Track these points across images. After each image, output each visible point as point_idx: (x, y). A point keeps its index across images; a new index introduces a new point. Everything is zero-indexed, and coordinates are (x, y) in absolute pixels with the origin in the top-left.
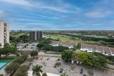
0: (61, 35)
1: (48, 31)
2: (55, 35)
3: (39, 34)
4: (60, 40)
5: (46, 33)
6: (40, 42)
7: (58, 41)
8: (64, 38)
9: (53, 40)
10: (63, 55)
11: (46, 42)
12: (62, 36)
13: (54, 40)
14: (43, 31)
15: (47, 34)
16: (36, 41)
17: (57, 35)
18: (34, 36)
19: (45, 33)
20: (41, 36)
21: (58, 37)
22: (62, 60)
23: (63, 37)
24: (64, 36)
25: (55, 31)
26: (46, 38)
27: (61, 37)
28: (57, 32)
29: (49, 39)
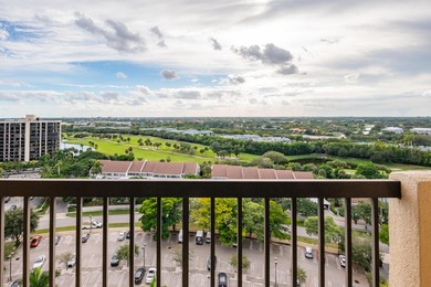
0: (138, 137)
1: (86, 119)
2: (115, 137)
3: (43, 136)
4: (136, 156)
5: (77, 131)
6: (49, 169)
7: (126, 159)
8: (152, 148)
9: (105, 158)
10: (149, 212)
11: (75, 168)
12: (144, 139)
13: (112, 159)
14: (63, 120)
15: (83, 136)
16: (25, 167)
17: (125, 137)
18: (17, 146)
19: (69, 130)
20: (53, 142)
21: (126, 146)
22: (144, 234)
23: (148, 143)
24: (152, 139)
25: (115, 120)
26: (76, 152)
27: (141, 144)
28: (123, 125)
29: (89, 154)
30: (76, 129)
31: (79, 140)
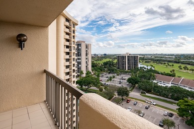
0: (179, 65)
1: (150, 55)
2: (164, 63)
3: (132, 61)
4: (176, 75)
5: (146, 59)
6: (134, 74)
7: (170, 75)
8: (189, 71)
9: (159, 73)
10: (182, 107)
11: (144, 76)
12: (183, 66)
13: (162, 74)
14: (140, 55)
15: (149, 62)
16: (126, 72)
17: (170, 64)
18: (124, 64)
19: (143, 59)
20: (136, 64)
21: (171, 69)
23: (185, 68)
24: (189, 66)
25: (166, 55)
26: (145, 69)
27: (181, 69)
28: (170, 58)
29: (151, 70)
30: (145, 59)
31: (147, 64)
